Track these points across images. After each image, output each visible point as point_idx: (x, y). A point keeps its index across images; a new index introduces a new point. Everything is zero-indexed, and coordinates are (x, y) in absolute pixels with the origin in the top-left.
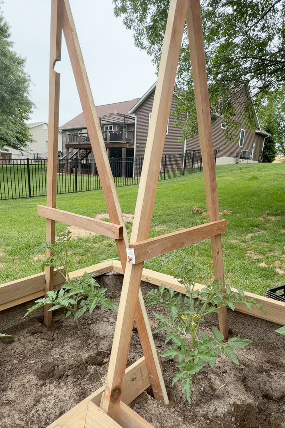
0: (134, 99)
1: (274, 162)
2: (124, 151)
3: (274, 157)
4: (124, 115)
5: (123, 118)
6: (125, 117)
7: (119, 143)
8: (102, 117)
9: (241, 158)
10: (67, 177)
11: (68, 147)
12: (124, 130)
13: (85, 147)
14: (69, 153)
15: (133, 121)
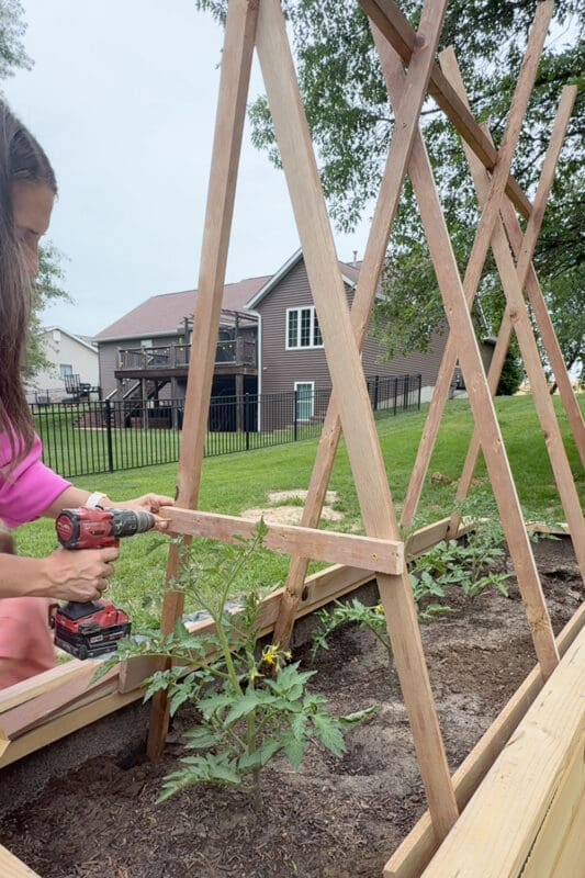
0: (244, 281)
1: (518, 394)
2: (239, 381)
3: (517, 384)
4: (236, 313)
5: (234, 319)
6: (238, 316)
7: (226, 367)
8: (189, 317)
9: (458, 388)
10: (118, 435)
11: (120, 375)
12: (238, 340)
13: (157, 374)
14: (122, 388)
15: (255, 324)
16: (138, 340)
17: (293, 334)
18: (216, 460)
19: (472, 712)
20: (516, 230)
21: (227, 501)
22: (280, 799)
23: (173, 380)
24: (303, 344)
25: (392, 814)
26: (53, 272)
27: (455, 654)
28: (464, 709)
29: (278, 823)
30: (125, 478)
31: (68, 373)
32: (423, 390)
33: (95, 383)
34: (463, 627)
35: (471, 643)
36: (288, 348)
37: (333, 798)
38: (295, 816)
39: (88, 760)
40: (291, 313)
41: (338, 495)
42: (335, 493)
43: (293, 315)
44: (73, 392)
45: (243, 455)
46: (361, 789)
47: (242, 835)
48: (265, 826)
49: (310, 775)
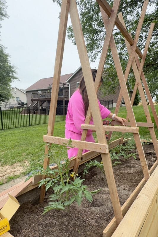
1: (139, 105)
2: (64, 102)
3: (139, 102)
4: (63, 83)
5: (63, 85)
6: (64, 84)
7: (61, 98)
8: (51, 84)
9: (123, 104)
10: (32, 116)
11: (32, 100)
12: (64, 91)
13: (42, 100)
14: (33, 103)
15: (68, 86)
16: (37, 91)
18: (58, 123)
19: (126, 190)
20: (138, 61)
21: (61, 134)
22: (75, 214)
23: (46, 101)
25: (105, 217)
26: (14, 72)
27: (122, 175)
28: (124, 189)
29: (74, 220)
30: (33, 128)
31: (18, 99)
32: (113, 104)
33: (25, 102)
34: (124, 167)
35: (126, 172)
37: (89, 213)
38: (79, 218)
39: (24, 203)
44: (20, 105)
46: (97, 211)
47: (65, 223)
48: (71, 221)
49: (83, 207)
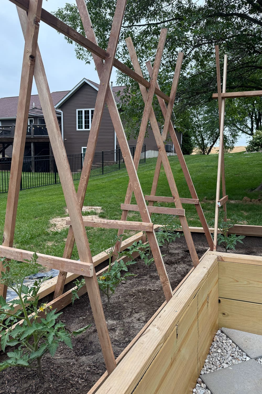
7: (44, 138)
13: (4, 141)
15: (60, 115)
17: (80, 122)
18: (38, 190)
19: (142, 321)
21: (42, 214)
22: (51, 371)
24: (85, 128)
25: (100, 371)
27: (140, 294)
28: (139, 320)
29: (49, 381)
34: (146, 280)
35: (148, 288)
36: (78, 129)
37: (75, 367)
38: (57, 377)
40: (79, 111)
41: (102, 209)
42: (100, 208)
43: (80, 113)
45: (53, 187)
46: (88, 362)
47: (32, 389)
48: (43, 383)
49: (66, 358)
